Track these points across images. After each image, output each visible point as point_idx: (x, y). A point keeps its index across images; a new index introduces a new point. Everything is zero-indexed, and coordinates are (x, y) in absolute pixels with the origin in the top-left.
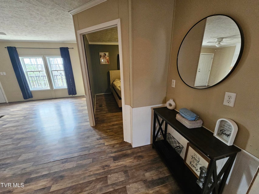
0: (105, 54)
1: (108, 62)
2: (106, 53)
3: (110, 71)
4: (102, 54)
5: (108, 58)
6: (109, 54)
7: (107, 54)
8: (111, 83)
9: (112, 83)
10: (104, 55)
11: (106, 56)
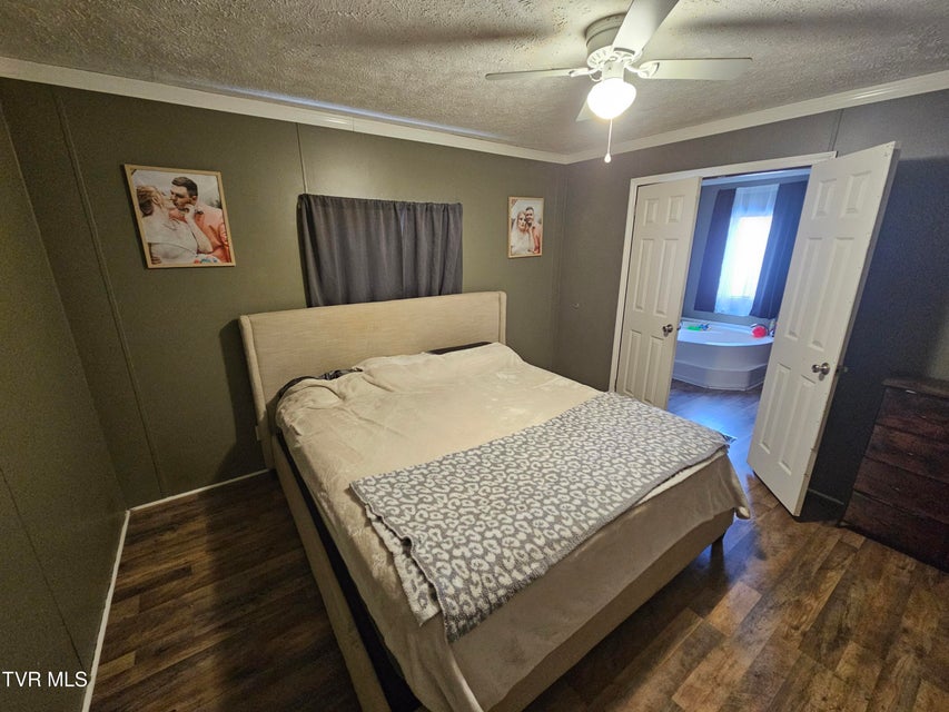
0: (192, 187)
1: (221, 246)
2: (197, 178)
3: (245, 320)
4: (157, 180)
5: (215, 217)
6: (227, 185)
7: (209, 184)
8: (262, 407)
9: (273, 407)
10: (183, 190)
11: (201, 205)
